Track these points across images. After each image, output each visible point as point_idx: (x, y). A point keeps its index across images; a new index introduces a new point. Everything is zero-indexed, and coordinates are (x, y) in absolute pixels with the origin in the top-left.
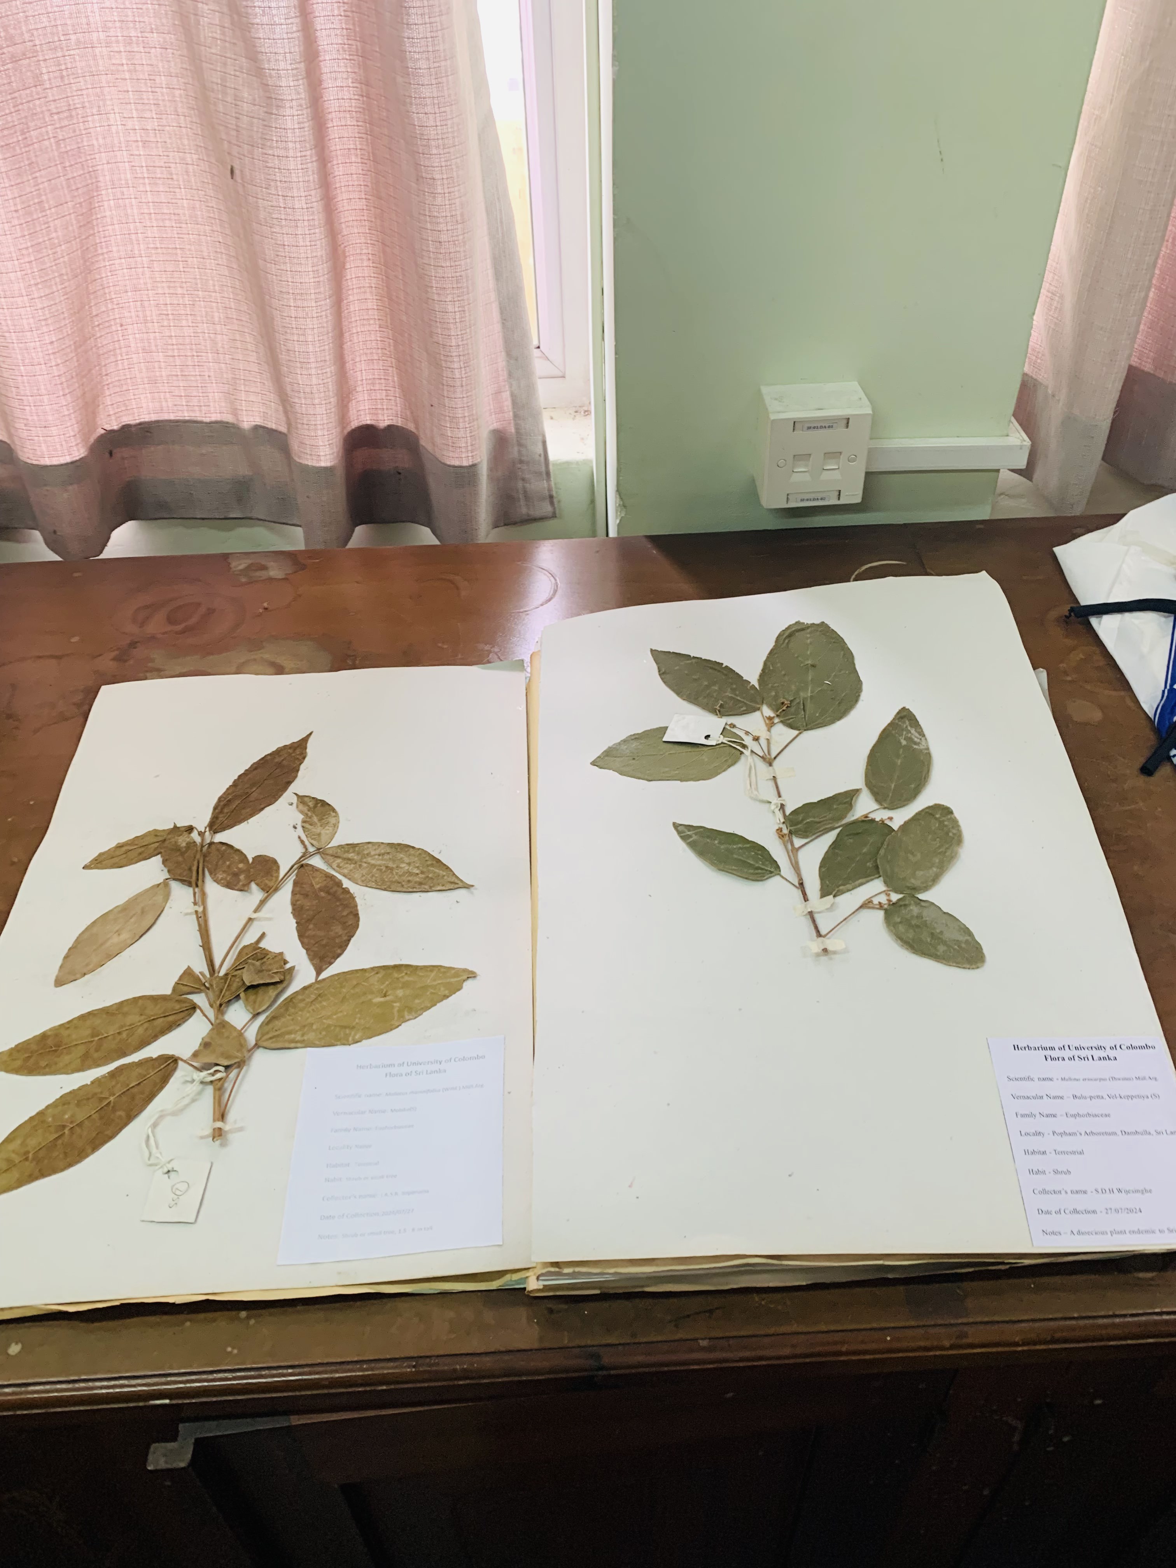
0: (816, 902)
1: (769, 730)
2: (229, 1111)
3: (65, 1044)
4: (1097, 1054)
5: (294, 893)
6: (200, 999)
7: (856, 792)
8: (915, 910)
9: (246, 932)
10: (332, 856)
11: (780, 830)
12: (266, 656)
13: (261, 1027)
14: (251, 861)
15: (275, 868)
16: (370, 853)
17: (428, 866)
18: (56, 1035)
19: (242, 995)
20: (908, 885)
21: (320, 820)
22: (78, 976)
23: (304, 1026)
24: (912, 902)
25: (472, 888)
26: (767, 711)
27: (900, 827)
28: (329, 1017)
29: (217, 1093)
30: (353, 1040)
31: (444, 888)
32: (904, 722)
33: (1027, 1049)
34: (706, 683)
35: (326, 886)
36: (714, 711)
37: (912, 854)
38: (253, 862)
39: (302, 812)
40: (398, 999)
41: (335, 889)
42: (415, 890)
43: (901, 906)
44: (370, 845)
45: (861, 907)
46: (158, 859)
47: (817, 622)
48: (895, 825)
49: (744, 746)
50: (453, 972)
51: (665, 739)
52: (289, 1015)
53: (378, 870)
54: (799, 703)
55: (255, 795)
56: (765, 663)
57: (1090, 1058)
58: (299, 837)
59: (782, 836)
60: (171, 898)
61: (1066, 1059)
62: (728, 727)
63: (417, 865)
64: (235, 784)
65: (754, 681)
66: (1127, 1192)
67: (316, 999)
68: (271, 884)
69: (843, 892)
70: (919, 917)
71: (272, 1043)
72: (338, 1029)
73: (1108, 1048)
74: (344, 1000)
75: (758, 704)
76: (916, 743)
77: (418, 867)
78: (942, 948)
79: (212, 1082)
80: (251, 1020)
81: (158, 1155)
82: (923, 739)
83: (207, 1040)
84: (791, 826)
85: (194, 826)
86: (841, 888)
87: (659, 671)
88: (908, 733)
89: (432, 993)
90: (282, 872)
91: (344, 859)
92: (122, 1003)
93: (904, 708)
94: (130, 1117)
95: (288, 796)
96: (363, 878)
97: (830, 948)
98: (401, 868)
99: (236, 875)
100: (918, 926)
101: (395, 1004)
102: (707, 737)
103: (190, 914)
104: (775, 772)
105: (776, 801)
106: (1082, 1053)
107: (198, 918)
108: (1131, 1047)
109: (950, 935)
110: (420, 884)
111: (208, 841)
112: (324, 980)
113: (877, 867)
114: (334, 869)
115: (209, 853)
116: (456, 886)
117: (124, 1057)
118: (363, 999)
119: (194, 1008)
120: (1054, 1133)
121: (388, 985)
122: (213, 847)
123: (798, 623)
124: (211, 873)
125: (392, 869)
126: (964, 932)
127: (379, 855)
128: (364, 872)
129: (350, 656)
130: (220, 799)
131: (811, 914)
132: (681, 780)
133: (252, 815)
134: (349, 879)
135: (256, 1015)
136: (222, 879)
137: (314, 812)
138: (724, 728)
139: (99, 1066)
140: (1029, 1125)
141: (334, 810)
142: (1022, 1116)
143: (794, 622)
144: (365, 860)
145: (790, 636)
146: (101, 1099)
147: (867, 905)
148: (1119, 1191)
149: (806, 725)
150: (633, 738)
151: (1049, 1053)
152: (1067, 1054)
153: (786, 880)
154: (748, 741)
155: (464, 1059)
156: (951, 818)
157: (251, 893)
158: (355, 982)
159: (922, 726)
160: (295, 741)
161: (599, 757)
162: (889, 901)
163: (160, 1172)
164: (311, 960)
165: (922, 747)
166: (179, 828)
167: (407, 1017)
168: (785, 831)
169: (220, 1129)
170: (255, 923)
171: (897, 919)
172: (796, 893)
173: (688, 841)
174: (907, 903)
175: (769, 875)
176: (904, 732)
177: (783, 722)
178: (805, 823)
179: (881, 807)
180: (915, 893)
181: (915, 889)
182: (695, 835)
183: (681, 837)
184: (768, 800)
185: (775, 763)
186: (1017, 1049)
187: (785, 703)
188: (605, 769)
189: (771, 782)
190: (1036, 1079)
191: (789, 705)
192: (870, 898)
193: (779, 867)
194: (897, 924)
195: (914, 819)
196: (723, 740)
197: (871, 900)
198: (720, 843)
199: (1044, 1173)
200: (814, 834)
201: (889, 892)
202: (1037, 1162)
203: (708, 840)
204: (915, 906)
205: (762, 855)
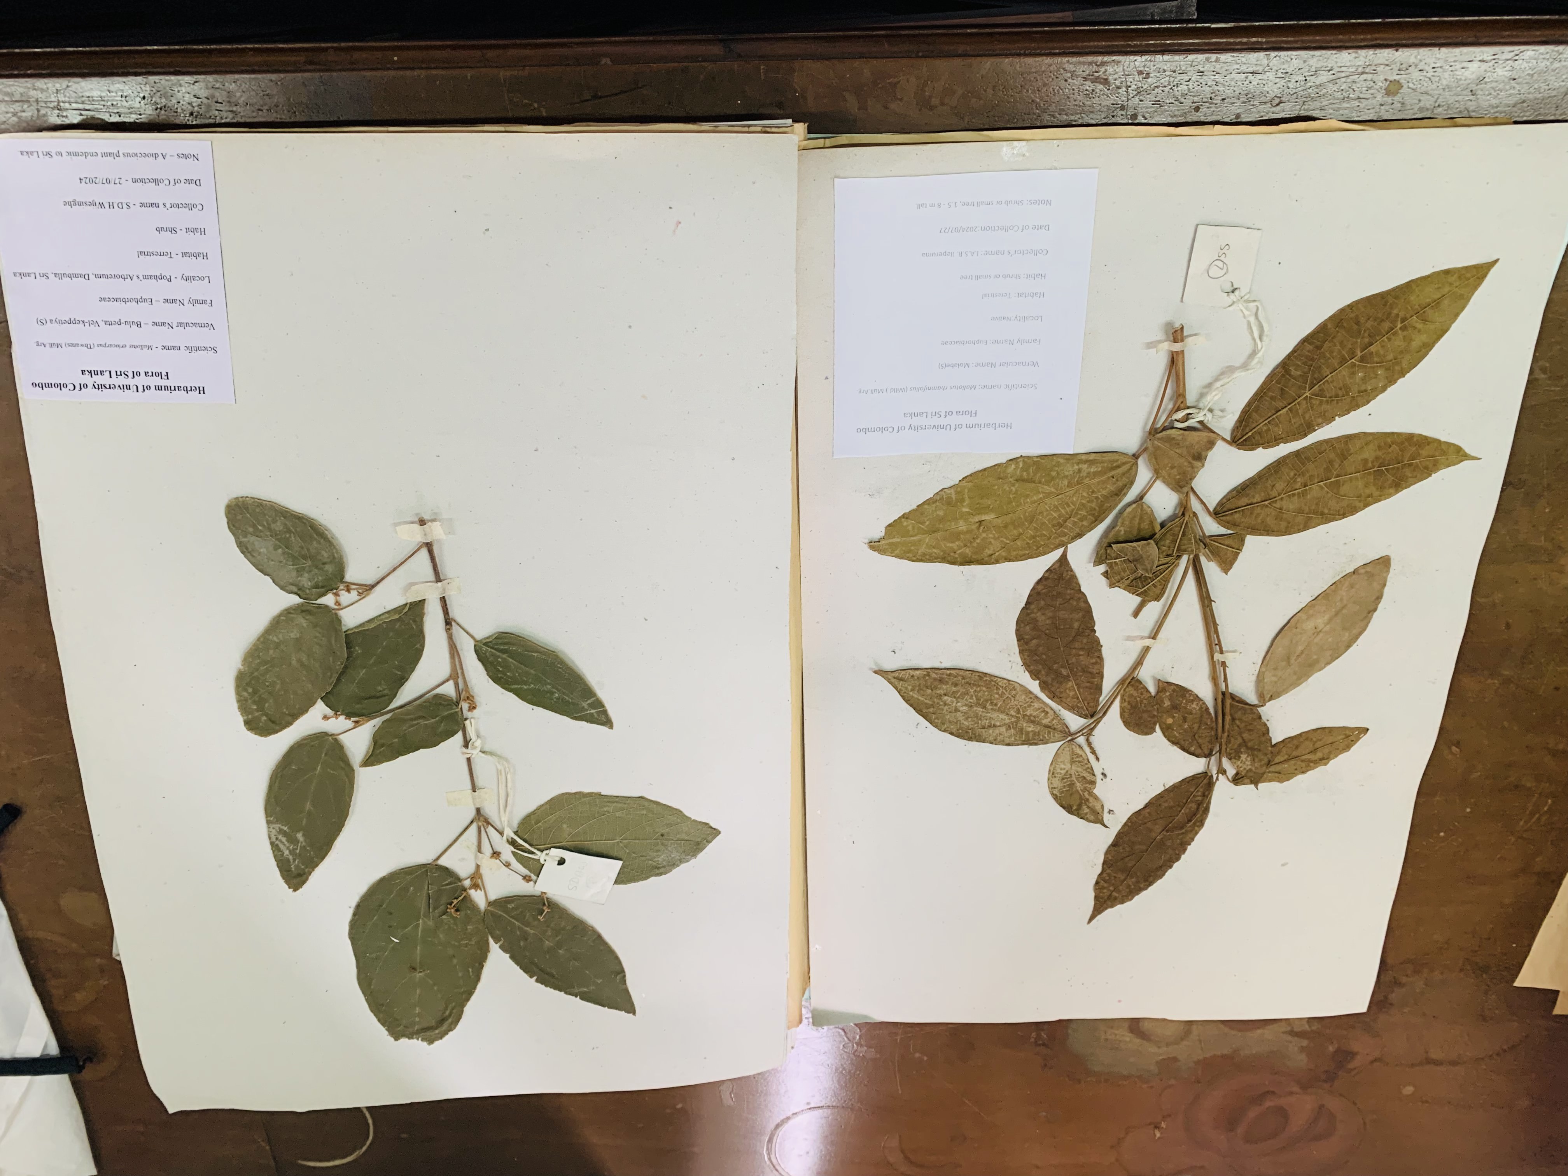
0: (431, 595)
1: (478, 867)
2: (1166, 370)
3: (1370, 473)
4: (104, 380)
5: (1101, 675)
6: (1211, 527)
7: (371, 760)
8: (305, 581)
9: (1157, 622)
10: (1055, 729)
11: (472, 708)
12: (1153, 1049)
13: (1132, 483)
14: (1157, 728)
15: (1126, 715)
16: (1007, 730)
17: (932, 706)
18: (1381, 488)
19: (1158, 528)
20: (311, 617)
21: (1072, 785)
22: (1362, 571)
23: (1078, 483)
24: (308, 591)
25: (876, 669)
26: (479, 898)
27: (314, 704)
28: (1048, 495)
29: (1181, 391)
30: (1017, 463)
31: (912, 672)
32: (297, 867)
33: (189, 389)
34: (561, 952)
35: (1061, 683)
36: (552, 905)
37: (302, 664)
38: (1155, 724)
39: (1096, 798)
40: (964, 516)
41: (1049, 680)
42: (948, 672)
43: (322, 587)
44: (1007, 741)
45: (373, 586)
46: (1277, 736)
47: (404, 1041)
48: (320, 708)
49: (513, 843)
50: (897, 552)
51: (620, 863)
52: (1097, 498)
53: (996, 705)
54: (435, 909)
55: (1158, 828)
56: (478, 978)
57: (113, 374)
58: (1098, 759)
59: (470, 698)
60: (1254, 678)
61: (143, 374)
62: (534, 877)
63: (946, 707)
64: (1182, 847)
65: (494, 948)
66: (92, 204)
67: (1065, 522)
68: (1131, 690)
69: (395, 610)
70: (301, 571)
71: (1117, 461)
72: (1037, 478)
73: (90, 386)
74: (1031, 519)
75: (490, 911)
76: (285, 834)
77: (945, 704)
78: (278, 526)
79: (1188, 408)
80: (1145, 494)
81: (1246, 313)
82: (274, 840)
83: (1197, 464)
84: (456, 712)
85: (1232, 785)
86: (397, 617)
87: (625, 976)
88: (294, 850)
89: (923, 523)
90: (1116, 708)
91: (1039, 723)
92: (1306, 527)
93: (295, 890)
94: (1285, 365)
95: (1116, 823)
96: (1014, 692)
97: (416, 527)
98: (966, 705)
99: (1175, 707)
100: (304, 557)
101: (967, 510)
102: (561, 862)
103: (1227, 652)
104: (474, 799)
105: (474, 753)
106: (122, 381)
107: (1219, 644)
108: (60, 386)
109: (263, 547)
110: (941, 681)
111: (1213, 758)
112: (1057, 547)
113: (349, 645)
114: (1052, 709)
115: (1210, 742)
116: (896, 674)
117: (1298, 451)
118: (1007, 519)
119: (1218, 514)
120: (170, 280)
121: (977, 537)
122: (1207, 752)
123: (431, 1042)
124: (1207, 709)
125: (978, 704)
126: (247, 548)
127: (995, 726)
128: (1013, 703)
129: (1044, 1044)
130: (1201, 823)
131: (438, 579)
132: (599, 794)
133: (1160, 796)
134: (1031, 692)
135: (1141, 497)
136: (1192, 701)
137: (1081, 797)
138: (538, 877)
139: (1327, 441)
140: (196, 290)
141: (1056, 797)
142: (204, 302)
143: (437, 1043)
144: (1013, 720)
145: (442, 1021)
146: (1321, 393)
147: (367, 589)
148: (102, 205)
149: (427, 871)
150: (662, 870)
151: (164, 383)
152: (141, 381)
153: (467, 633)
154: (507, 852)
155: (882, 430)
156: (247, 715)
157: (1154, 678)
158: (1019, 543)
159: (273, 860)
160: (1109, 910)
161: (709, 842)
162: (336, 595)
163: (1244, 291)
164: (1074, 577)
165: (277, 826)
166: (1252, 782)
167: (952, 491)
168: (465, 706)
169: (1175, 341)
170: (1146, 633)
171: (329, 568)
172: (455, 613)
173: (593, 699)
174: (314, 590)
175: (490, 642)
176: (298, 851)
177: (459, 879)
178: (437, 719)
179: (337, 737)
180: (302, 604)
181: (303, 611)
182: (583, 707)
183: (603, 706)
184: (483, 755)
185: (472, 814)
186: (201, 389)
187: (453, 910)
188: (700, 822)
189: (479, 782)
190: (182, 348)
191: (449, 906)
192: (360, 600)
193: (476, 651)
194: (331, 562)
195: (295, 716)
196: (541, 856)
197: (360, 597)
198: (552, 693)
199: (188, 230)
200: (425, 702)
201: (336, 607)
202: (195, 243)
203: (567, 698)
204: (306, 586)
205: (498, 670)
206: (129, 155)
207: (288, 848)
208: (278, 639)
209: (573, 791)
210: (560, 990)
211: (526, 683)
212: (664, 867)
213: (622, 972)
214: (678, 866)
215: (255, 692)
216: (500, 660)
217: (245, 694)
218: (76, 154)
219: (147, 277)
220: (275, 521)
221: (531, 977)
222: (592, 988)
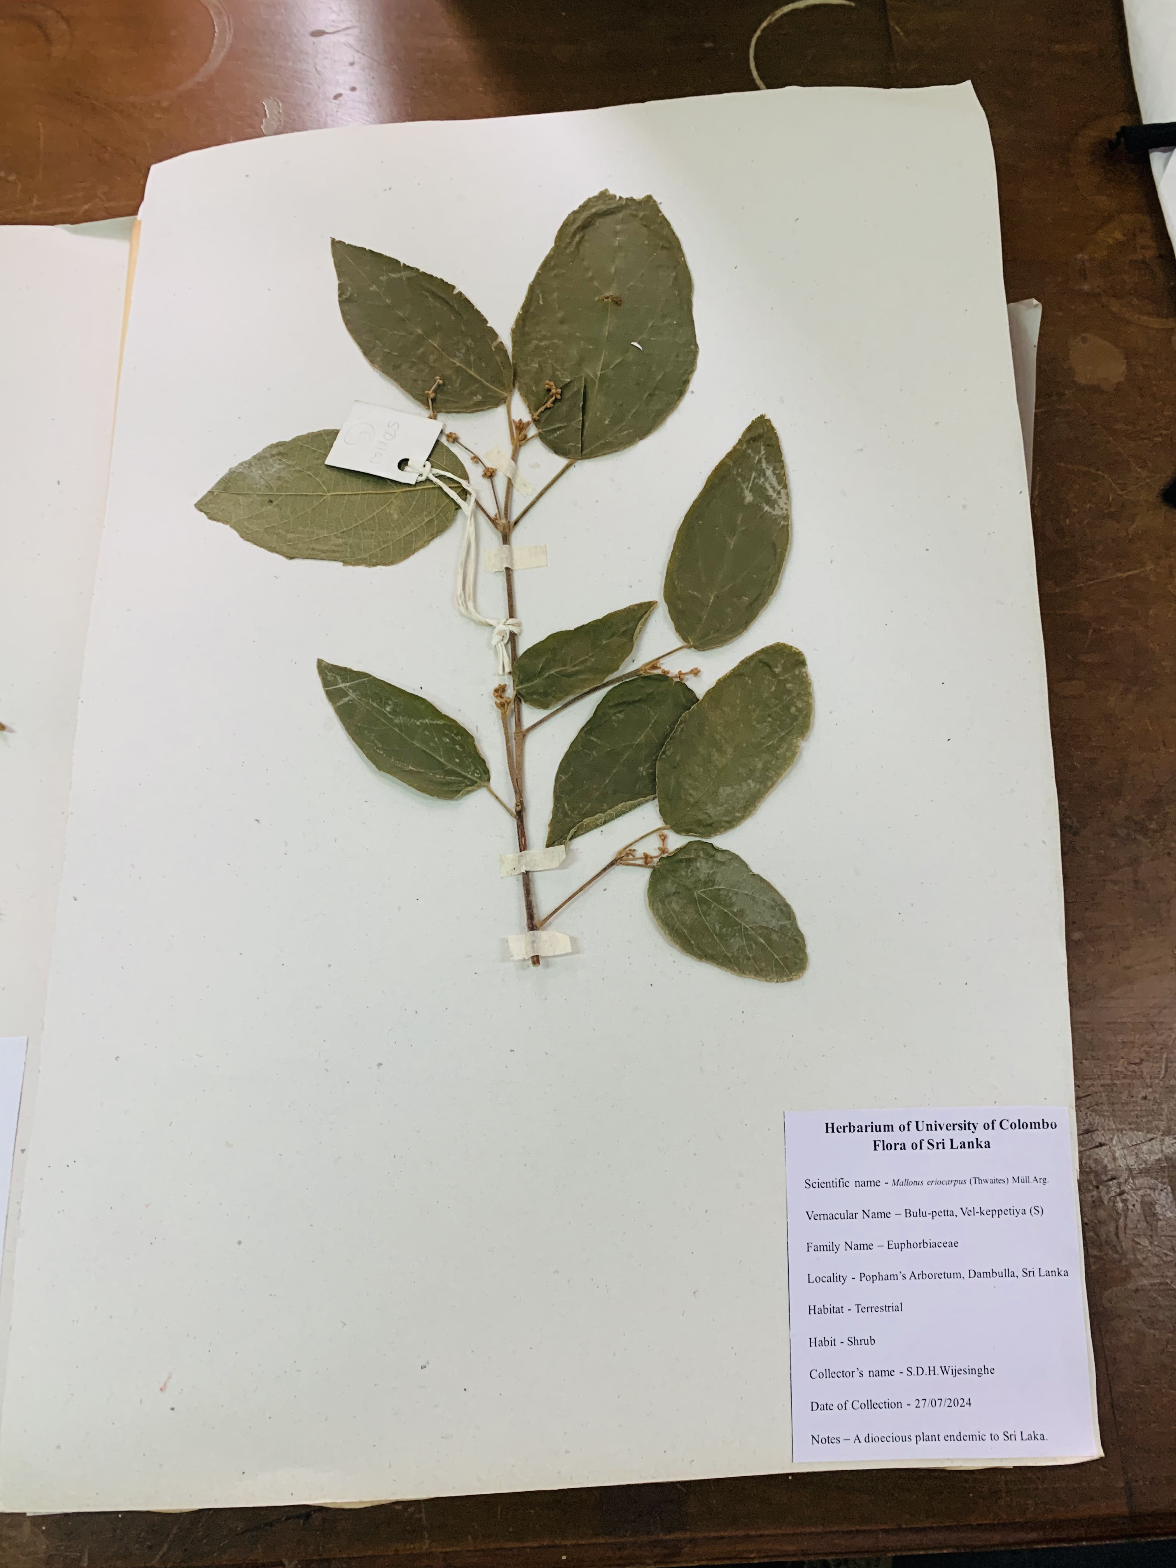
0: (539, 853)
1: (515, 457)
4: (961, 1136)
7: (644, 610)
11: (501, 690)
20: (701, 816)
24: (701, 854)
26: (520, 409)
27: (708, 692)
32: (757, 452)
33: (847, 1129)
34: (420, 331)
36: (424, 400)
37: (720, 750)
43: (681, 861)
45: (612, 864)
47: (639, 195)
48: (700, 687)
49: (464, 493)
51: (329, 462)
54: (577, 393)
56: (532, 289)
57: (948, 1144)
59: (502, 704)
61: (908, 1146)
62: (444, 440)
65: (505, 333)
66: (956, 1372)
70: (710, 881)
73: (980, 1127)
75: (505, 390)
76: (768, 501)
78: (737, 942)
84: (522, 681)
86: (586, 821)
87: (340, 296)
88: (759, 477)
93: (762, 417)
97: (545, 952)
100: (702, 901)
102: (403, 464)
104: (511, 556)
105: (504, 624)
106: (937, 1136)
108: (1020, 1125)
109: (758, 914)
113: (653, 779)
120: (862, 1275)
123: (604, 196)
126: (781, 911)
131: (526, 876)
132: (345, 563)
138: (437, 441)
140: (827, 1264)
142: (817, 1249)
143: (597, 192)
145: (584, 227)
147: (622, 858)
148: (944, 1370)
149: (585, 446)
150: (274, 452)
151: (881, 1136)
152: (911, 1137)
153: (496, 799)
154: (474, 479)
156: (799, 676)
159: (788, 462)
161: (211, 492)
162: (663, 851)
165: (777, 512)
168: (510, 693)
171: (670, 886)
172: (510, 825)
173: (338, 704)
174: (692, 856)
175: (468, 786)
176: (754, 474)
177: (542, 437)
178: (547, 674)
179: (685, 644)
180: (709, 835)
181: (711, 825)
182: (354, 691)
183: (328, 693)
184: (491, 622)
185: (516, 535)
186: (830, 1130)
187: (553, 391)
188: (219, 521)
189: (502, 580)
190: (852, 1184)
191: (559, 397)
192: (631, 845)
193: (487, 772)
194: (668, 896)
195: (736, 675)
196: (428, 472)
197: (633, 848)
198: (394, 712)
199: (833, 1343)
200: (560, 699)
201: (666, 832)
202: (826, 1326)
203: (375, 705)
204: (704, 862)
205: (461, 746)
206: (904, 1439)
207: (767, 479)
208: (748, 785)
209: (379, 567)
210: (424, 274)
211: (426, 727)
212: (273, 456)
213: (344, 300)
214: (254, 457)
215: (787, 708)
216: (457, 760)
217: (800, 705)
218: (972, 1437)
219: (894, 1277)
220: (741, 949)
221: (460, 293)
222: (383, 278)
